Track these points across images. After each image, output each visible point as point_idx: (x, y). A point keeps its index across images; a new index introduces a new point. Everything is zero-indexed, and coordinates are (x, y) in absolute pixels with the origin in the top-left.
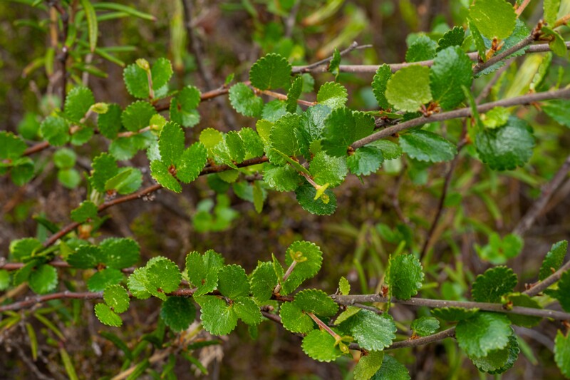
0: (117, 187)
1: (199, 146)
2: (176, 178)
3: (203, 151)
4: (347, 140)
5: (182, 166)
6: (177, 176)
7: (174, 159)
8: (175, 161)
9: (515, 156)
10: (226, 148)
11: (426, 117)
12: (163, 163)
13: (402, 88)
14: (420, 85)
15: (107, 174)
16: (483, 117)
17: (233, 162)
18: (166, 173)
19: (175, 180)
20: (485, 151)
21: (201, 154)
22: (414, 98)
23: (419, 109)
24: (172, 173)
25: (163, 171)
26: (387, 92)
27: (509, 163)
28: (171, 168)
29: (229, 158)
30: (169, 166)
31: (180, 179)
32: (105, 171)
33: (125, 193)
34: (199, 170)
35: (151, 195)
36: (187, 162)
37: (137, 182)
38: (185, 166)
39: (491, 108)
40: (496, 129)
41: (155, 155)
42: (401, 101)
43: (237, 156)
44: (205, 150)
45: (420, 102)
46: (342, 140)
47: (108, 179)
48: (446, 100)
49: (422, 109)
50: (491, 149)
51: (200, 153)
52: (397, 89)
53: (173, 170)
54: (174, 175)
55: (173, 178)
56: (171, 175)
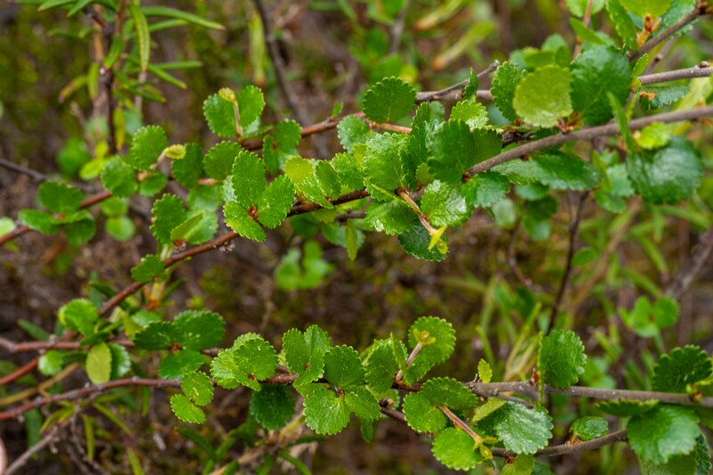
0: (187, 236)
1: (284, 180)
2: (257, 221)
3: (289, 186)
4: (462, 161)
5: (265, 207)
6: (259, 219)
7: (254, 198)
8: (256, 201)
9: (676, 186)
10: (318, 181)
11: (564, 133)
12: (241, 205)
13: (535, 95)
14: (557, 93)
15: (173, 220)
16: (637, 135)
17: (328, 198)
18: (245, 217)
19: (258, 225)
20: (639, 178)
21: (288, 189)
22: (550, 110)
23: (556, 123)
24: (253, 215)
25: (240, 215)
26: (515, 100)
27: (669, 195)
28: (252, 209)
29: (321, 194)
30: (249, 207)
31: (263, 223)
32: (170, 217)
33: (198, 243)
34: (285, 211)
35: (229, 244)
36: (270, 201)
37: (211, 228)
38: (268, 206)
39: (649, 124)
40: (653, 151)
41: (230, 194)
42: (533, 113)
43: (332, 191)
44: (292, 185)
45: (558, 115)
46: (455, 161)
47: (174, 227)
48: (592, 115)
49: (560, 124)
50: (646, 176)
51: (285, 190)
52: (528, 97)
53: (253, 211)
54: (255, 219)
55: (255, 223)
56: (251, 218)
